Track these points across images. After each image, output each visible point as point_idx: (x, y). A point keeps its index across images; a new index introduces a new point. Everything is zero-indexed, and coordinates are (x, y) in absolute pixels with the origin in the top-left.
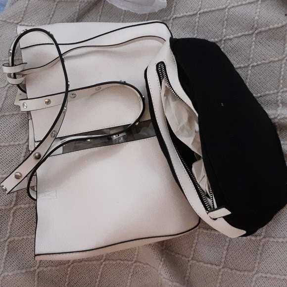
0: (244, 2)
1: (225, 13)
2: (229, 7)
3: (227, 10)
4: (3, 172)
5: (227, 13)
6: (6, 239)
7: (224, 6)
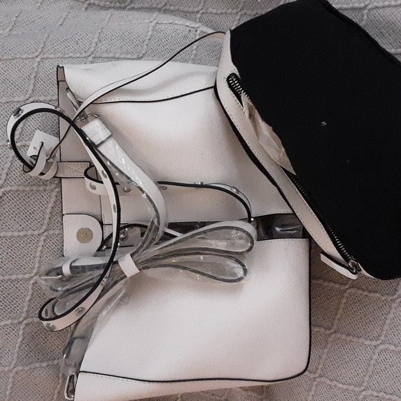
0: (393, 3)
1: (363, 16)
2: (370, 7)
3: (366, 11)
4: (21, 228)
5: (366, 17)
6: (21, 319)
7: (362, 5)
